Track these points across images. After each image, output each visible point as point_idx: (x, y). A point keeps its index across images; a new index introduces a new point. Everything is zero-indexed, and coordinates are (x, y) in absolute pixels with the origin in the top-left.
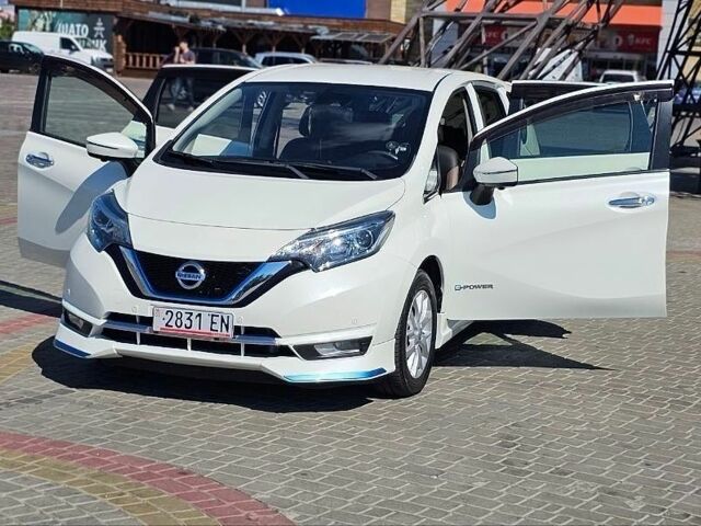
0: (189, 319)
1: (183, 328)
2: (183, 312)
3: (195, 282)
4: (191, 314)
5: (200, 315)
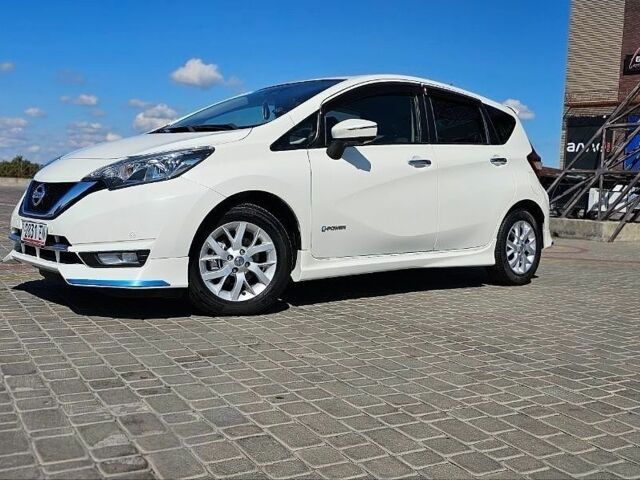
0: (32, 230)
1: (30, 238)
2: (31, 224)
3: (39, 200)
4: (33, 226)
5: (36, 226)
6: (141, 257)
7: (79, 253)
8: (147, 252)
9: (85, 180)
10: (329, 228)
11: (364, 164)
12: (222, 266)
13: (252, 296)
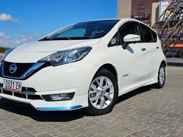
0: (11, 84)
1: (10, 88)
2: (10, 81)
3: (13, 71)
4: (12, 82)
5: (14, 83)
6: (71, 96)
7: (42, 95)
8: (74, 93)
9: (39, 62)
10: (125, 76)
11: (131, 51)
12: (96, 95)
13: (107, 106)
